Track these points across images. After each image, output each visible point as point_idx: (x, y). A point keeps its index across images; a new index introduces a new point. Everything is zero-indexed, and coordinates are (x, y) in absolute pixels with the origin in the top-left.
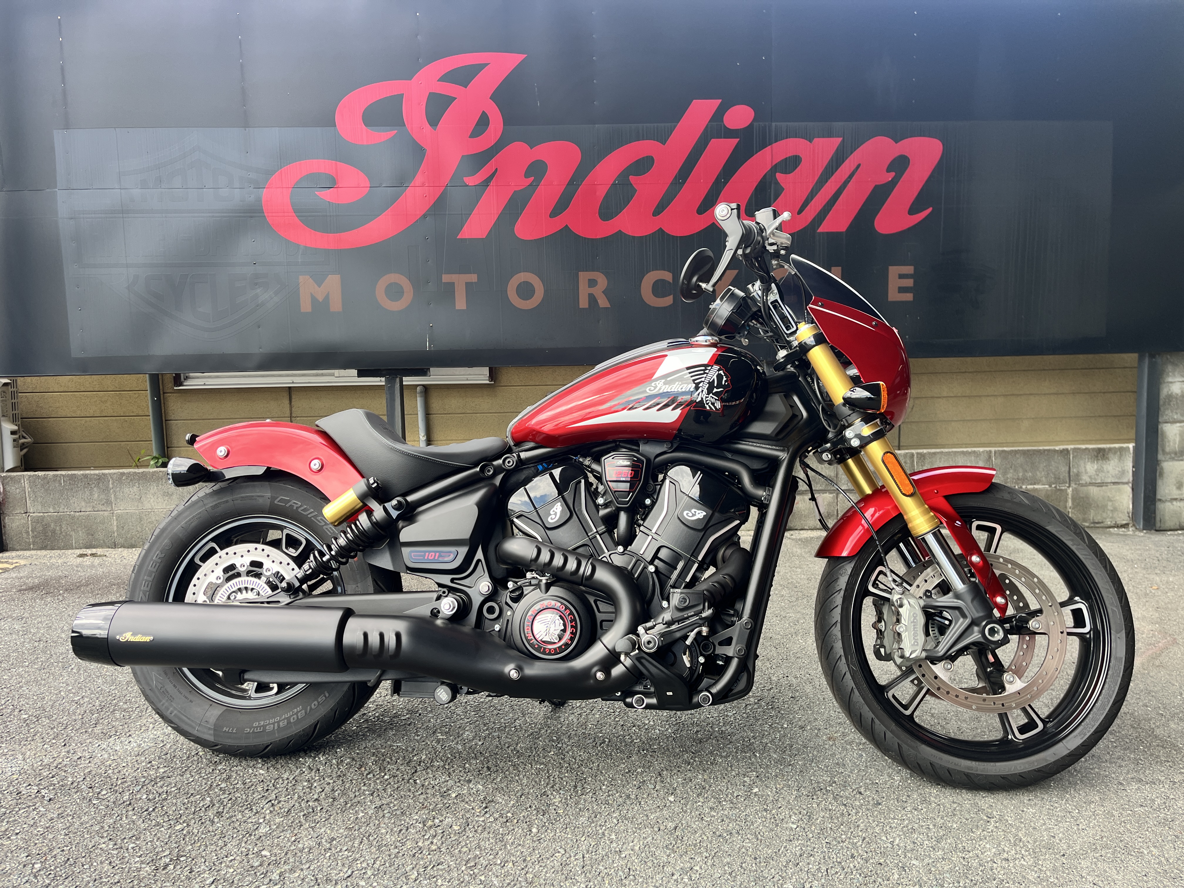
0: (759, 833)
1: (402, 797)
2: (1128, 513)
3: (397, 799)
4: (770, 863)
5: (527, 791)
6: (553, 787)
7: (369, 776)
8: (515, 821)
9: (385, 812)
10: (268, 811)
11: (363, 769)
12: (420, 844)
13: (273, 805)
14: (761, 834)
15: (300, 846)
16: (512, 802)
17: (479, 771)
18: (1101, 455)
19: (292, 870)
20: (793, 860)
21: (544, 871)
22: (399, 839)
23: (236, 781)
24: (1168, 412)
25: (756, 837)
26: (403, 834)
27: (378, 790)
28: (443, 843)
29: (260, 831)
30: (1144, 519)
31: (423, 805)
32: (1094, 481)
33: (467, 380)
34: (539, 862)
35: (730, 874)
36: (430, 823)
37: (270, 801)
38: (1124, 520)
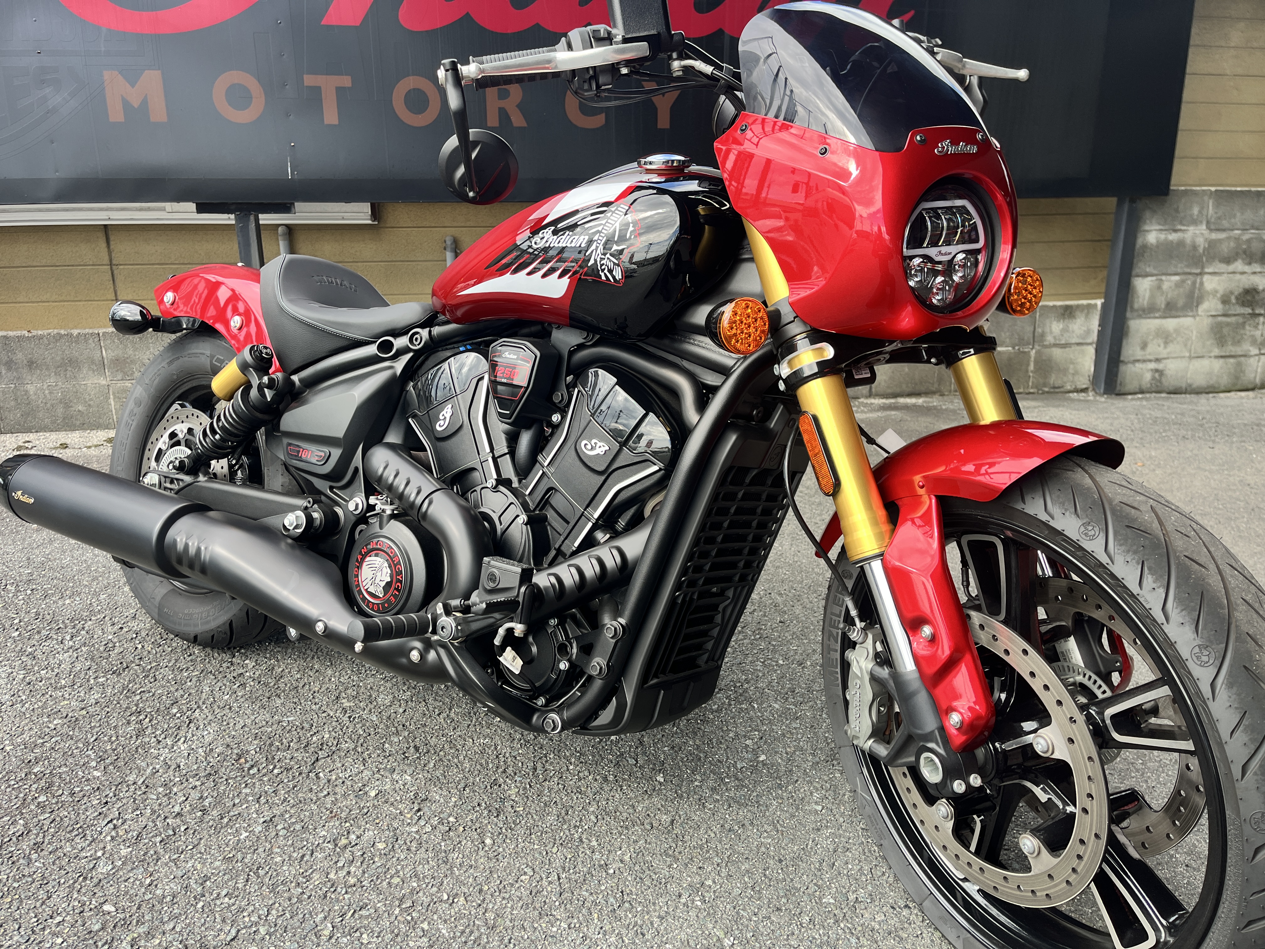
0: (778, 822)
1: (300, 802)
2: (1089, 376)
3: (294, 806)
4: (799, 866)
5: (471, 780)
6: (504, 771)
7: (251, 772)
8: (461, 829)
9: (279, 827)
10: (109, 838)
11: (243, 760)
12: (332, 876)
13: (115, 827)
14: (781, 822)
15: (159, 892)
16: (453, 799)
17: (404, 754)
18: (1068, 313)
19: (149, 935)
20: (826, 859)
21: (509, 905)
22: (301, 871)
23: (60, 792)
24: (1141, 265)
25: (775, 826)
26: (307, 861)
27: (266, 792)
28: (364, 872)
29: (99, 870)
30: (1106, 383)
31: (331, 812)
32: (1058, 342)
33: (343, 219)
34: (500, 891)
35: (753, 888)
36: (344, 841)
37: (111, 821)
38: (1084, 384)
